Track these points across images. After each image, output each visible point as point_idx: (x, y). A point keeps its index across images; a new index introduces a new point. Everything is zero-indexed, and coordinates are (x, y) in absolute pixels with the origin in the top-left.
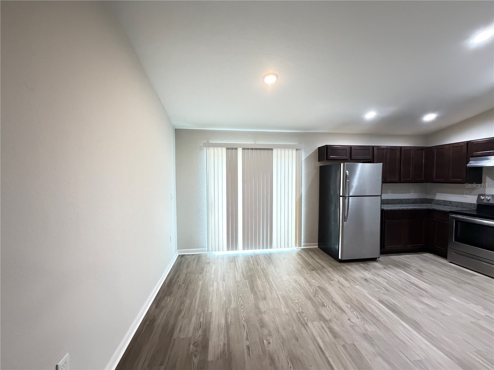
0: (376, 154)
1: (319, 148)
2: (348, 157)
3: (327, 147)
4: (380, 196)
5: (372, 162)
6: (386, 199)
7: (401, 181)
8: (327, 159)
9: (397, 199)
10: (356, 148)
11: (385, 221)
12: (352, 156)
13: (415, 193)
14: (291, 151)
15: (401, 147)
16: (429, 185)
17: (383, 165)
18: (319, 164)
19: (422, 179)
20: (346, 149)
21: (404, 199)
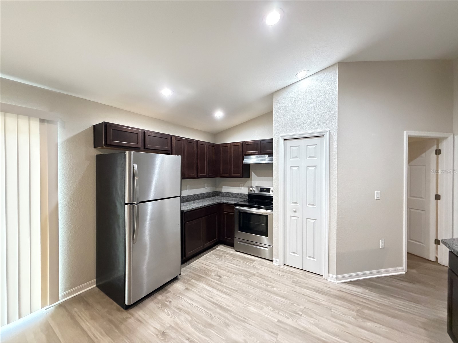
0: (175, 145)
1: (94, 126)
2: (140, 145)
3: (106, 125)
4: (179, 196)
5: (171, 154)
6: (185, 196)
7: (198, 177)
8: (106, 144)
9: (195, 195)
10: (150, 134)
11: (185, 224)
12: (146, 145)
13: (208, 187)
14: (16, 120)
15: (197, 141)
16: (218, 179)
17: (182, 157)
18: (95, 152)
19: (213, 174)
20: (137, 134)
21: (200, 194)
